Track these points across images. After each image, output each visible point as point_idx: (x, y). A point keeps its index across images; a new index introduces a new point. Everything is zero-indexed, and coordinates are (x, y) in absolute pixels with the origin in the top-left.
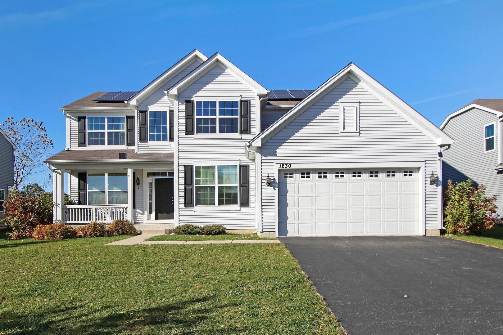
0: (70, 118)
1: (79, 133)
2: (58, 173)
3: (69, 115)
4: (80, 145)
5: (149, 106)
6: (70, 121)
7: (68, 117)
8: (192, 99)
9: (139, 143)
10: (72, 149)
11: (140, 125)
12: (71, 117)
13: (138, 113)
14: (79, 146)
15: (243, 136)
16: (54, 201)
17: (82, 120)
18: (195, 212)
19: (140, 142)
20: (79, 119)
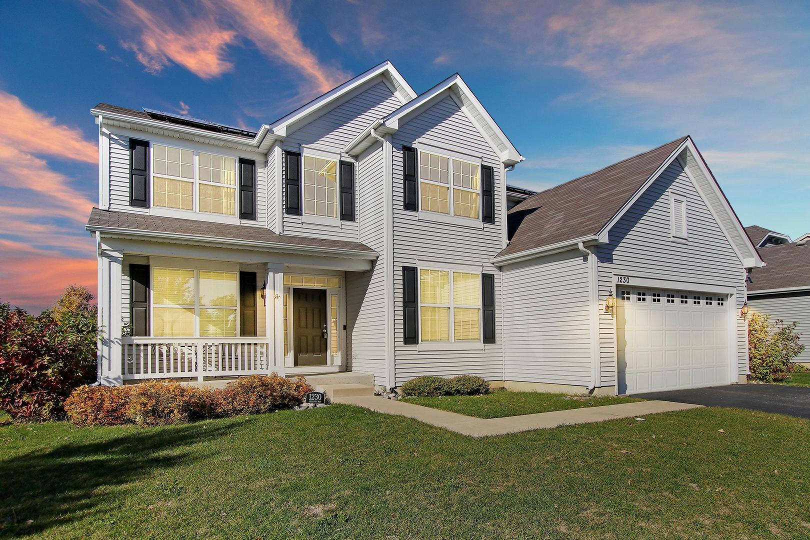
0: (109, 136)
1: (132, 175)
2: (113, 259)
3: (107, 132)
4: (133, 202)
5: (304, 145)
6: (110, 144)
7: (104, 134)
8: (414, 146)
9: (285, 215)
10: (114, 208)
11: (287, 179)
12: (112, 136)
13: (283, 154)
14: (131, 205)
15: (486, 225)
16: (99, 324)
17: (139, 148)
18: (421, 353)
19: (287, 213)
20: (133, 144)
